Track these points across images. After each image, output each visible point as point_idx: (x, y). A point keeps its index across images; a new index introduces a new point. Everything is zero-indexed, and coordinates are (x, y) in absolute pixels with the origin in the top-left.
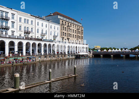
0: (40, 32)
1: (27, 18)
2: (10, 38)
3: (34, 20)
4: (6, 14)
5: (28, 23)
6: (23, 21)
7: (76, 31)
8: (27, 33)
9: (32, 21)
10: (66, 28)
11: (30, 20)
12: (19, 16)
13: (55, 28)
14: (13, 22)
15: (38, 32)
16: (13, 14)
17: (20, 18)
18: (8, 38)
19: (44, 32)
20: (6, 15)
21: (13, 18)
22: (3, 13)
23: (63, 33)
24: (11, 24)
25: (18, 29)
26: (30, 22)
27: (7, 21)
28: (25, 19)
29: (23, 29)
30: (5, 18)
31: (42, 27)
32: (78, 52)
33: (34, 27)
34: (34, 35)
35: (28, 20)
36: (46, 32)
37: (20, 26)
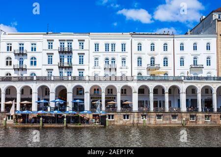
1: (110, 42)
2: (74, 79)
4: (68, 44)
5: (114, 50)
6: (102, 48)
8: (110, 70)
9: (124, 45)
11: (119, 43)
12: (93, 42)
13: (196, 48)
14: (81, 55)
15: (139, 64)
16: (81, 42)
17: (97, 45)
20: (68, 46)
22: (64, 44)
24: (78, 58)
27: (70, 55)
28: (107, 45)
30: (67, 50)
33: (129, 54)
34: (129, 70)
37: (97, 59)
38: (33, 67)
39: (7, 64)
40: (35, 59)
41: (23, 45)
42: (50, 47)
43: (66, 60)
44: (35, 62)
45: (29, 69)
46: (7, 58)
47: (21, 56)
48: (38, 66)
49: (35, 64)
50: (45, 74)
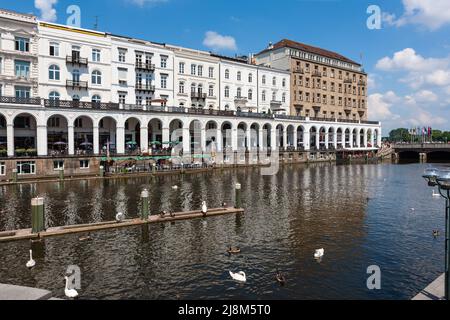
0: (233, 93)
1: (198, 63)
2: (152, 111)
3: (216, 66)
4: (147, 58)
5: (200, 74)
6: (187, 69)
7: (340, 85)
8: (198, 99)
9: (211, 69)
10: (307, 79)
11: (206, 66)
12: (178, 60)
13: (274, 83)
14: (164, 76)
15: (227, 94)
16: (164, 57)
17: (182, 64)
18: (146, 111)
19: (244, 94)
20: (147, 61)
21: (163, 65)
22: (140, 56)
23: (298, 93)
24: (160, 79)
25: (177, 90)
26: (205, 72)
27: (149, 74)
28: (193, 66)
29: (188, 90)
30: (145, 67)
31: (238, 82)
32: (343, 143)
33: (217, 82)
34: (217, 101)
35: (200, 67)
36: (250, 95)
37: (182, 83)
38: (96, 86)
39: (51, 77)
40: (99, 73)
41: (79, 48)
42: (122, 58)
43: (144, 81)
44: (99, 78)
45: (91, 89)
46: (51, 67)
47: (76, 67)
48: (103, 85)
49: (99, 82)
50: (115, 99)
